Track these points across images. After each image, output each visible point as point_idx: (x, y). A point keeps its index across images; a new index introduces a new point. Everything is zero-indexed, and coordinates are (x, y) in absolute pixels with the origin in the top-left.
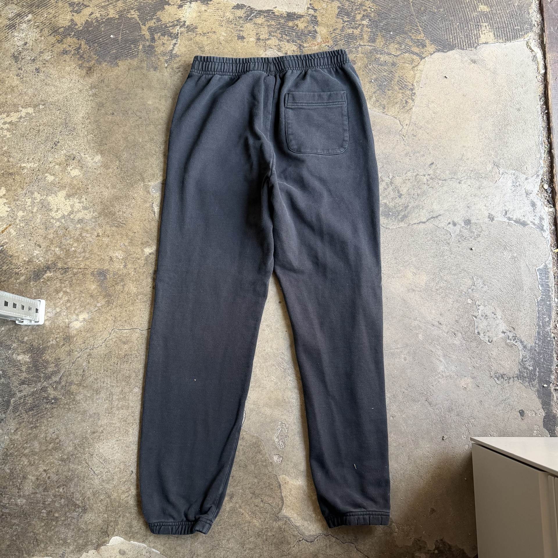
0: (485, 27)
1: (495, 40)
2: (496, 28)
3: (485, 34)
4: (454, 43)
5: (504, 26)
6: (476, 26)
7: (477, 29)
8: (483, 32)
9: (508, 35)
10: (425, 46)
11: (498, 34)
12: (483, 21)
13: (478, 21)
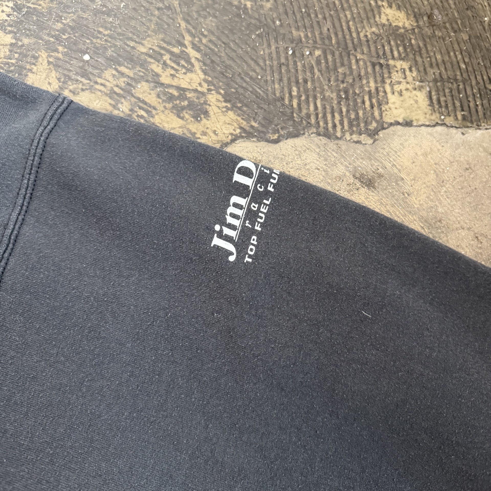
0: (400, 74)
1: (433, 117)
2: (435, 81)
3: (400, 93)
4: (304, 111)
5: (459, 77)
6: (374, 65)
7: (379, 79)
8: (397, 88)
9: (472, 104)
10: (206, 113)
11: (442, 99)
12: (396, 54)
13: (381, 53)
